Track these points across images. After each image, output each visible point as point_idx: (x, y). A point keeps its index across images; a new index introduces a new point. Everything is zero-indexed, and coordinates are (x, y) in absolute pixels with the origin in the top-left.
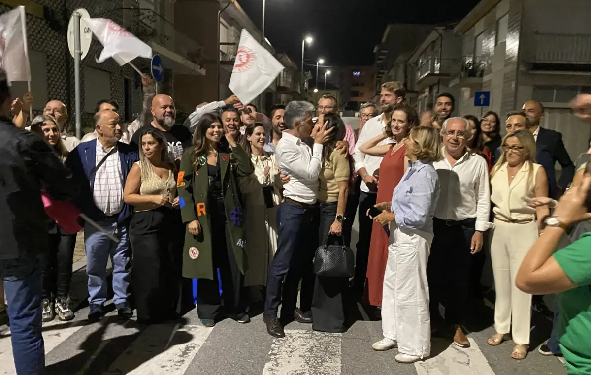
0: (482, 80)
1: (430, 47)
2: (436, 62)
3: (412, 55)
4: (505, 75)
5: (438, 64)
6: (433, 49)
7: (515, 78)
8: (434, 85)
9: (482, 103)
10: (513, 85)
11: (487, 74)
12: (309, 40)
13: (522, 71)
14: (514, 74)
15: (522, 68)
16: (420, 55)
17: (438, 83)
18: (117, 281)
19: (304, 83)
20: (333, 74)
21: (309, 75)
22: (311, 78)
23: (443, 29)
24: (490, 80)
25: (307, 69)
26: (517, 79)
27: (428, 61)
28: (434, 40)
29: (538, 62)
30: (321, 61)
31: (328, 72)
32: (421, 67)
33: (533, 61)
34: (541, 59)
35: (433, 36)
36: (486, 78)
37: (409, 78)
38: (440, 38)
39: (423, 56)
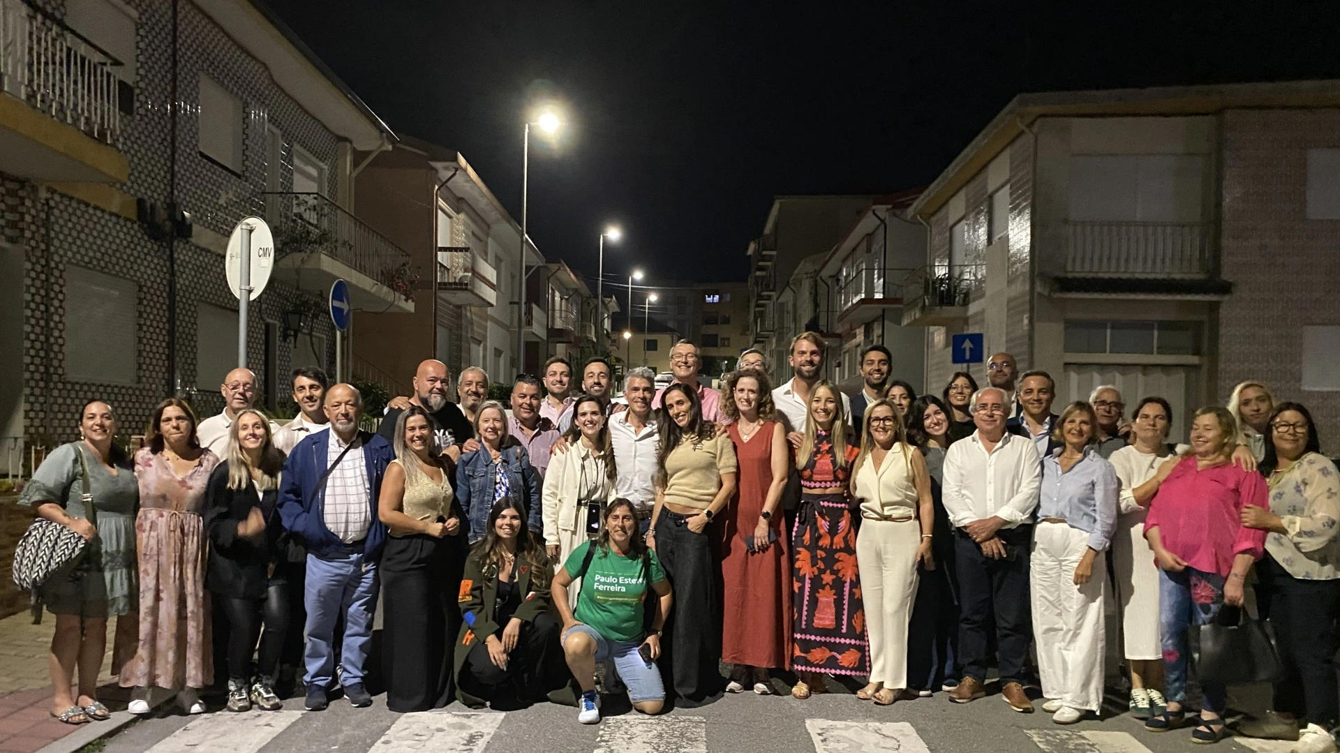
0: (966, 311)
1: (864, 244)
2: (876, 276)
3: (827, 262)
4: (1009, 302)
5: (879, 279)
6: (869, 250)
7: (1027, 306)
8: (873, 321)
9: (968, 356)
10: (1026, 321)
11: (974, 300)
12: (613, 234)
13: (1040, 294)
14: (1028, 298)
15: (1039, 288)
16: (844, 261)
17: (882, 318)
18: (350, 649)
19: (603, 320)
20: (663, 301)
21: (613, 303)
22: (617, 310)
23: (888, 210)
24: (983, 312)
25: (608, 292)
26: (1032, 310)
27: (859, 273)
28: (870, 231)
29: (1070, 276)
30: (638, 275)
31: (653, 298)
32: (846, 285)
33: (1062, 275)
34: (1078, 270)
35: (868, 223)
36: (973, 308)
37: (823, 307)
38: (883, 226)
39: (849, 262)
